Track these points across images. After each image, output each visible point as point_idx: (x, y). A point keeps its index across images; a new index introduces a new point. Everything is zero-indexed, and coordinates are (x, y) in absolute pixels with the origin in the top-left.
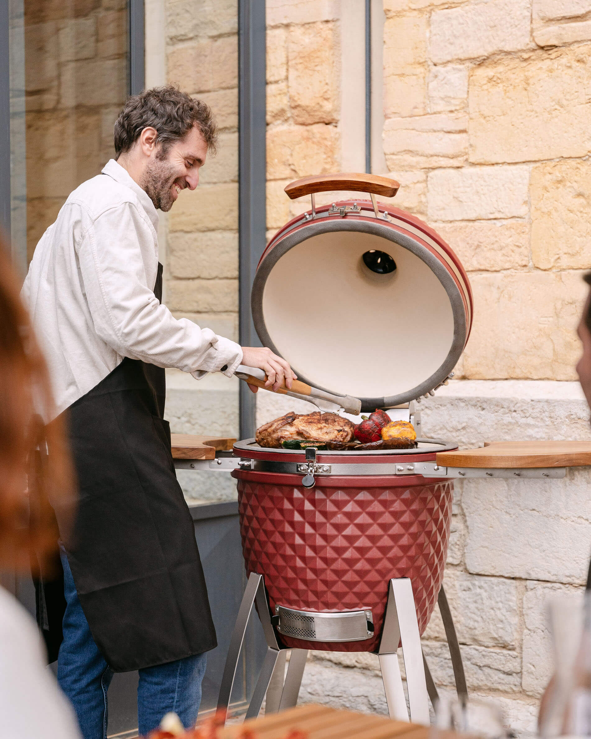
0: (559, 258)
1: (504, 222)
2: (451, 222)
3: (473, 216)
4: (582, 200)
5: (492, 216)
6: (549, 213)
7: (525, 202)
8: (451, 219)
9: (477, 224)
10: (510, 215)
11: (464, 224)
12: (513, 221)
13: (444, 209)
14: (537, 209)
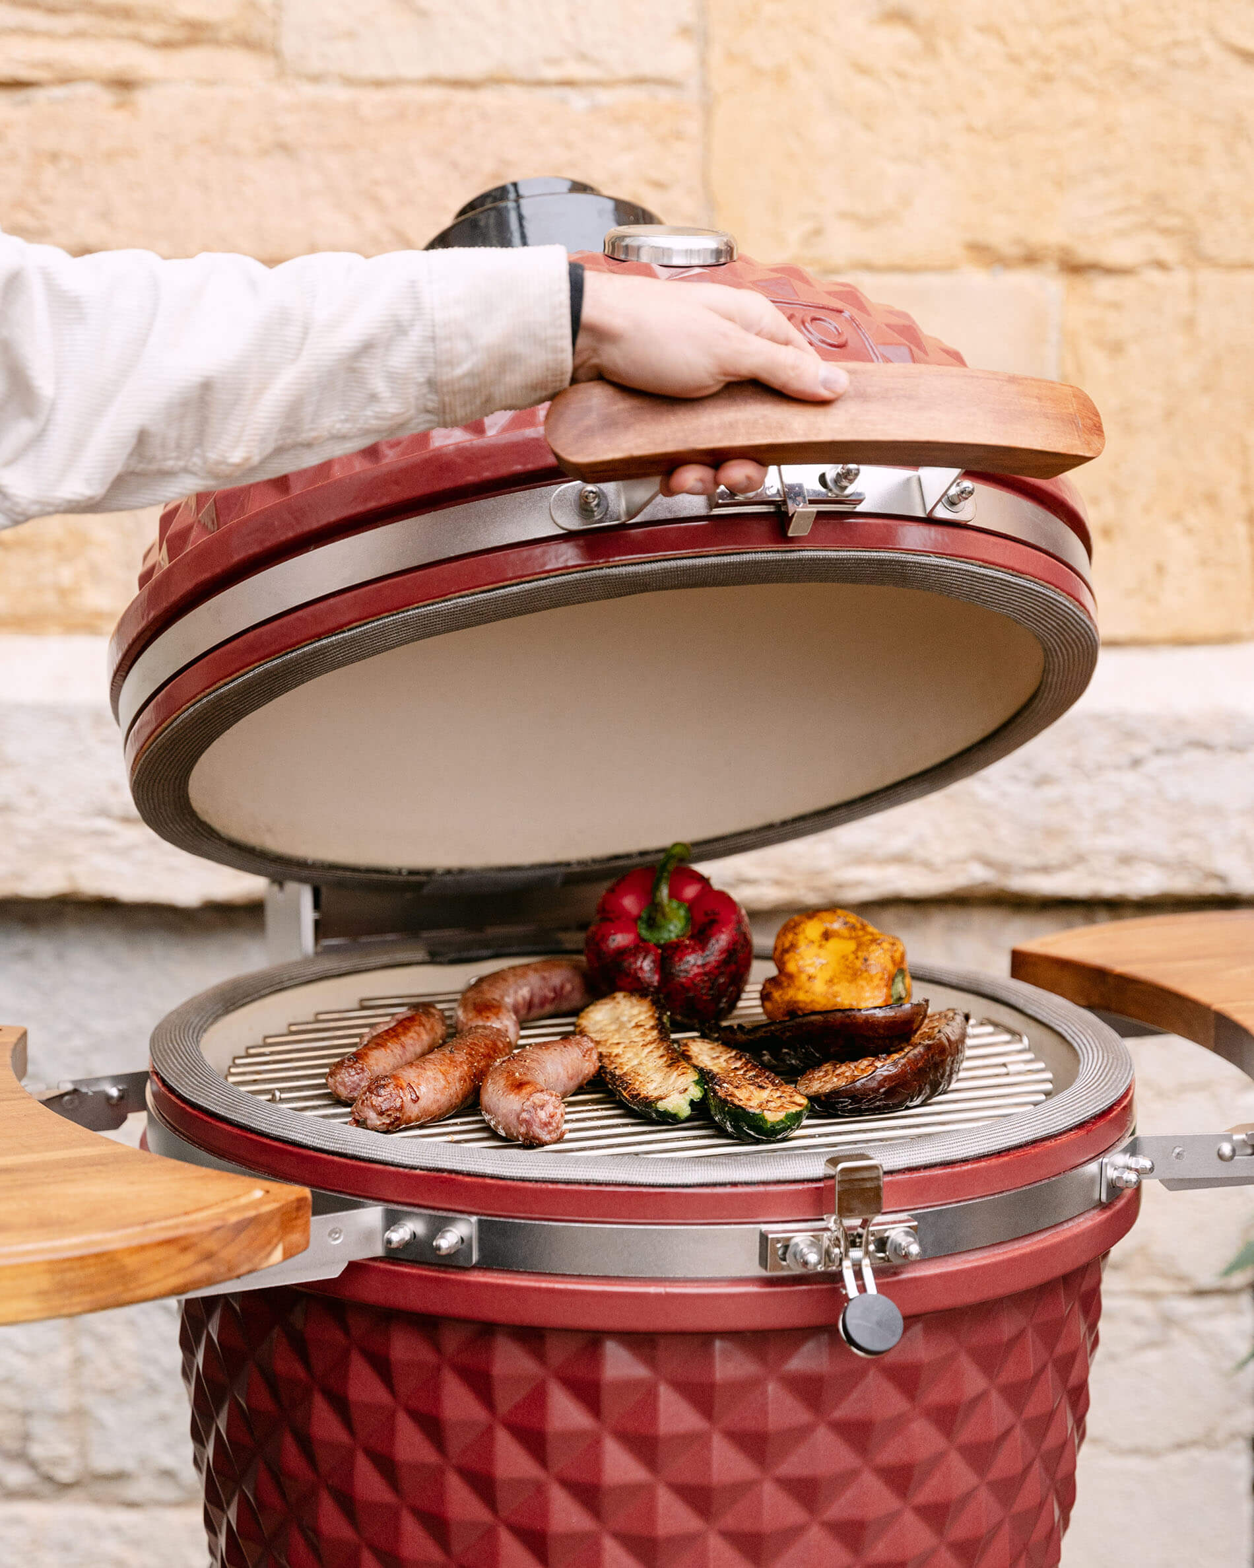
0: (818, 232)
1: (605, 97)
2: (379, 84)
3: (473, 68)
4: (902, 35)
5: (551, 73)
6: (780, 76)
7: (685, 31)
8: (383, 72)
9: (489, 98)
10: (624, 73)
11: (434, 94)
12: (638, 95)
13: (351, 35)
14: (732, 57)
